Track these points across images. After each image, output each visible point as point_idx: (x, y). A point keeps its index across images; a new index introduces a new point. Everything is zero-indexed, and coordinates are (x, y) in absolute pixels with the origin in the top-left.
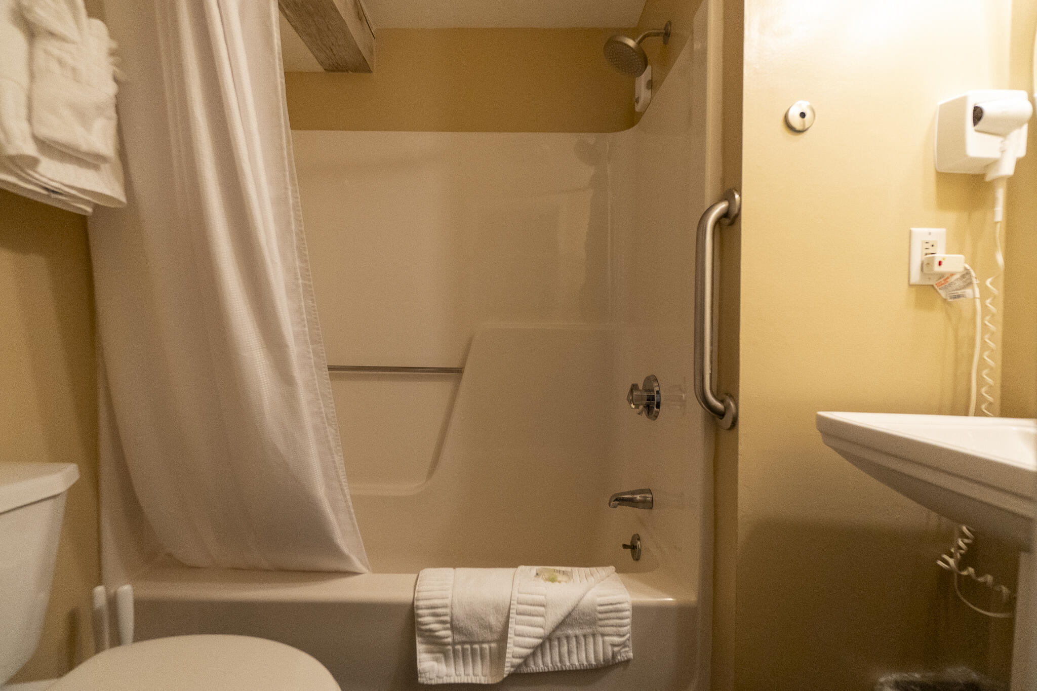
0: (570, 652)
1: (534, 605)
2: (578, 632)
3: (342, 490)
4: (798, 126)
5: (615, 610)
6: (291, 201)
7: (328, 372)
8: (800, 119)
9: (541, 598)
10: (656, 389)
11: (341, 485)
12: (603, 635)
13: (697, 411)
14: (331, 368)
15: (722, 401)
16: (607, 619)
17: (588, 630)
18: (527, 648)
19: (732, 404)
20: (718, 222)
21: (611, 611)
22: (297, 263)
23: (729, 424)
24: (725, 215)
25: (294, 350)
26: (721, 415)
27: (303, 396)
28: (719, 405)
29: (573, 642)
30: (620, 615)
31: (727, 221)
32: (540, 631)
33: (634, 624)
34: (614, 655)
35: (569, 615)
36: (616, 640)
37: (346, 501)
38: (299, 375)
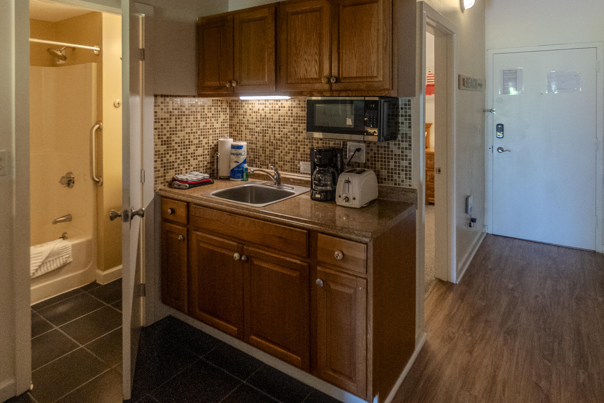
0: (50, 266)
1: (38, 254)
2: (54, 258)
4: (117, 106)
5: (66, 248)
8: (118, 105)
9: (39, 251)
10: (73, 177)
12: (62, 256)
13: (91, 183)
15: (98, 179)
16: (63, 251)
17: (56, 257)
18: (36, 266)
19: (101, 179)
20: (97, 130)
21: (65, 248)
23: (100, 185)
24: (99, 128)
26: (98, 182)
28: (97, 180)
29: (52, 262)
30: (67, 248)
31: (99, 129)
32: (41, 260)
33: (73, 250)
34: (66, 261)
35: (50, 254)
36: (67, 256)
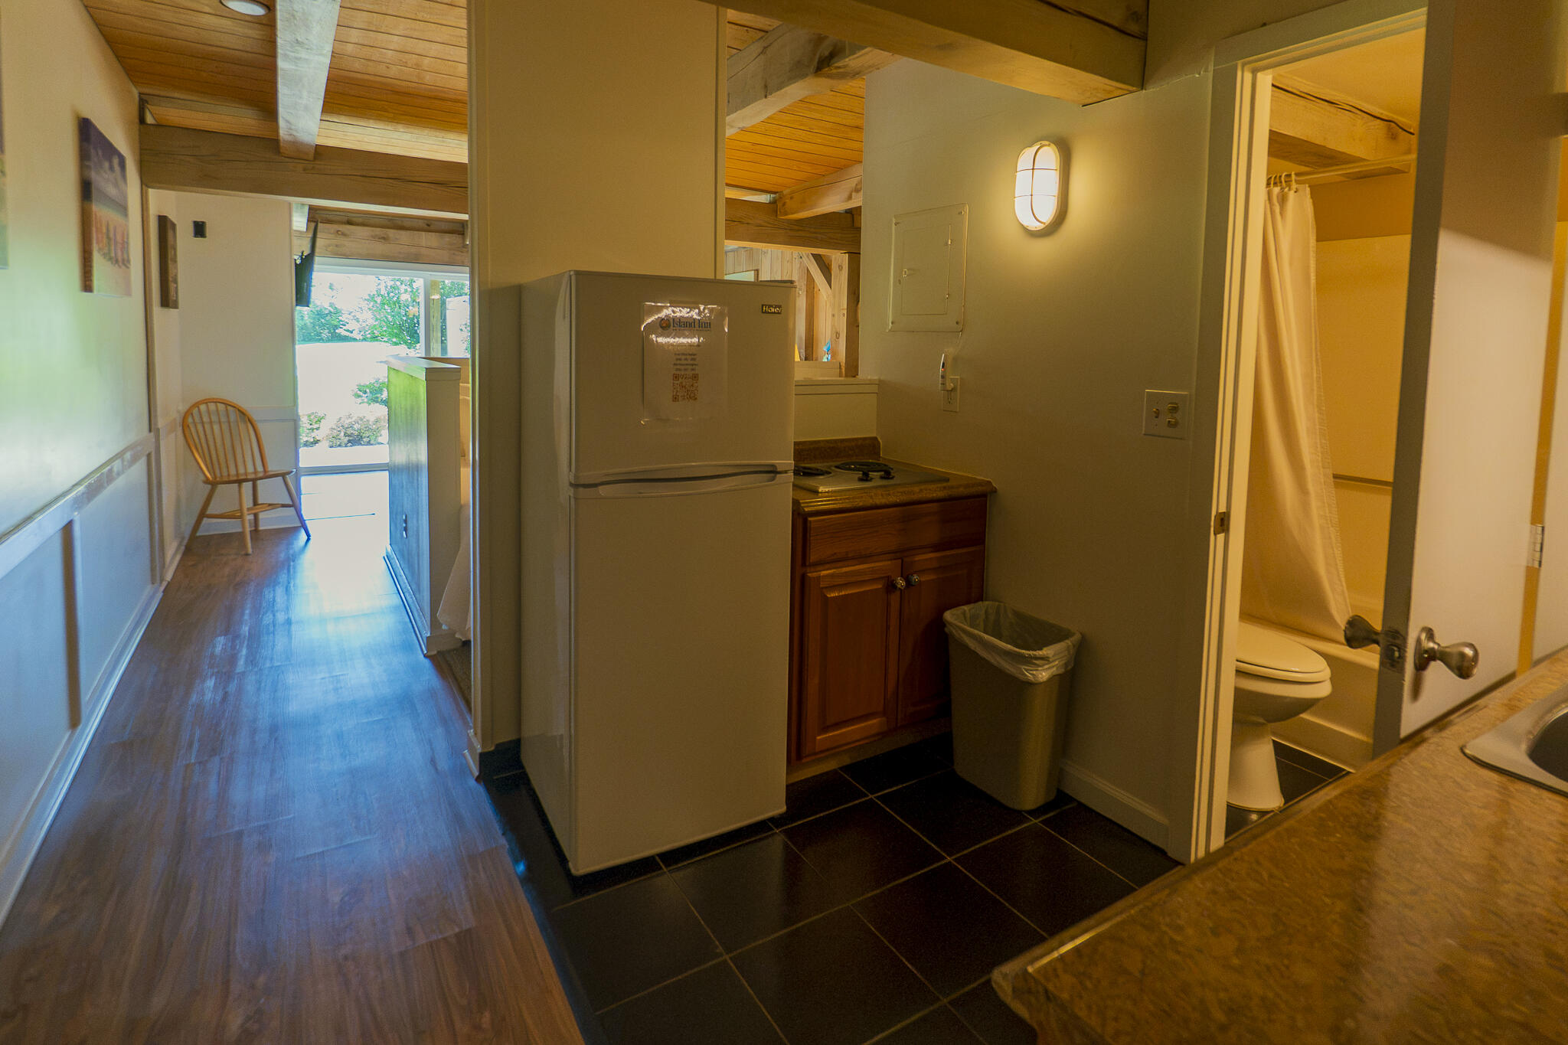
3: (1338, 576)
6: (1315, 375)
7: (1332, 479)
11: (1338, 573)
14: (1336, 477)
22: (1317, 415)
25: (1310, 470)
27: (1314, 503)
37: (1342, 586)
38: (1311, 487)
